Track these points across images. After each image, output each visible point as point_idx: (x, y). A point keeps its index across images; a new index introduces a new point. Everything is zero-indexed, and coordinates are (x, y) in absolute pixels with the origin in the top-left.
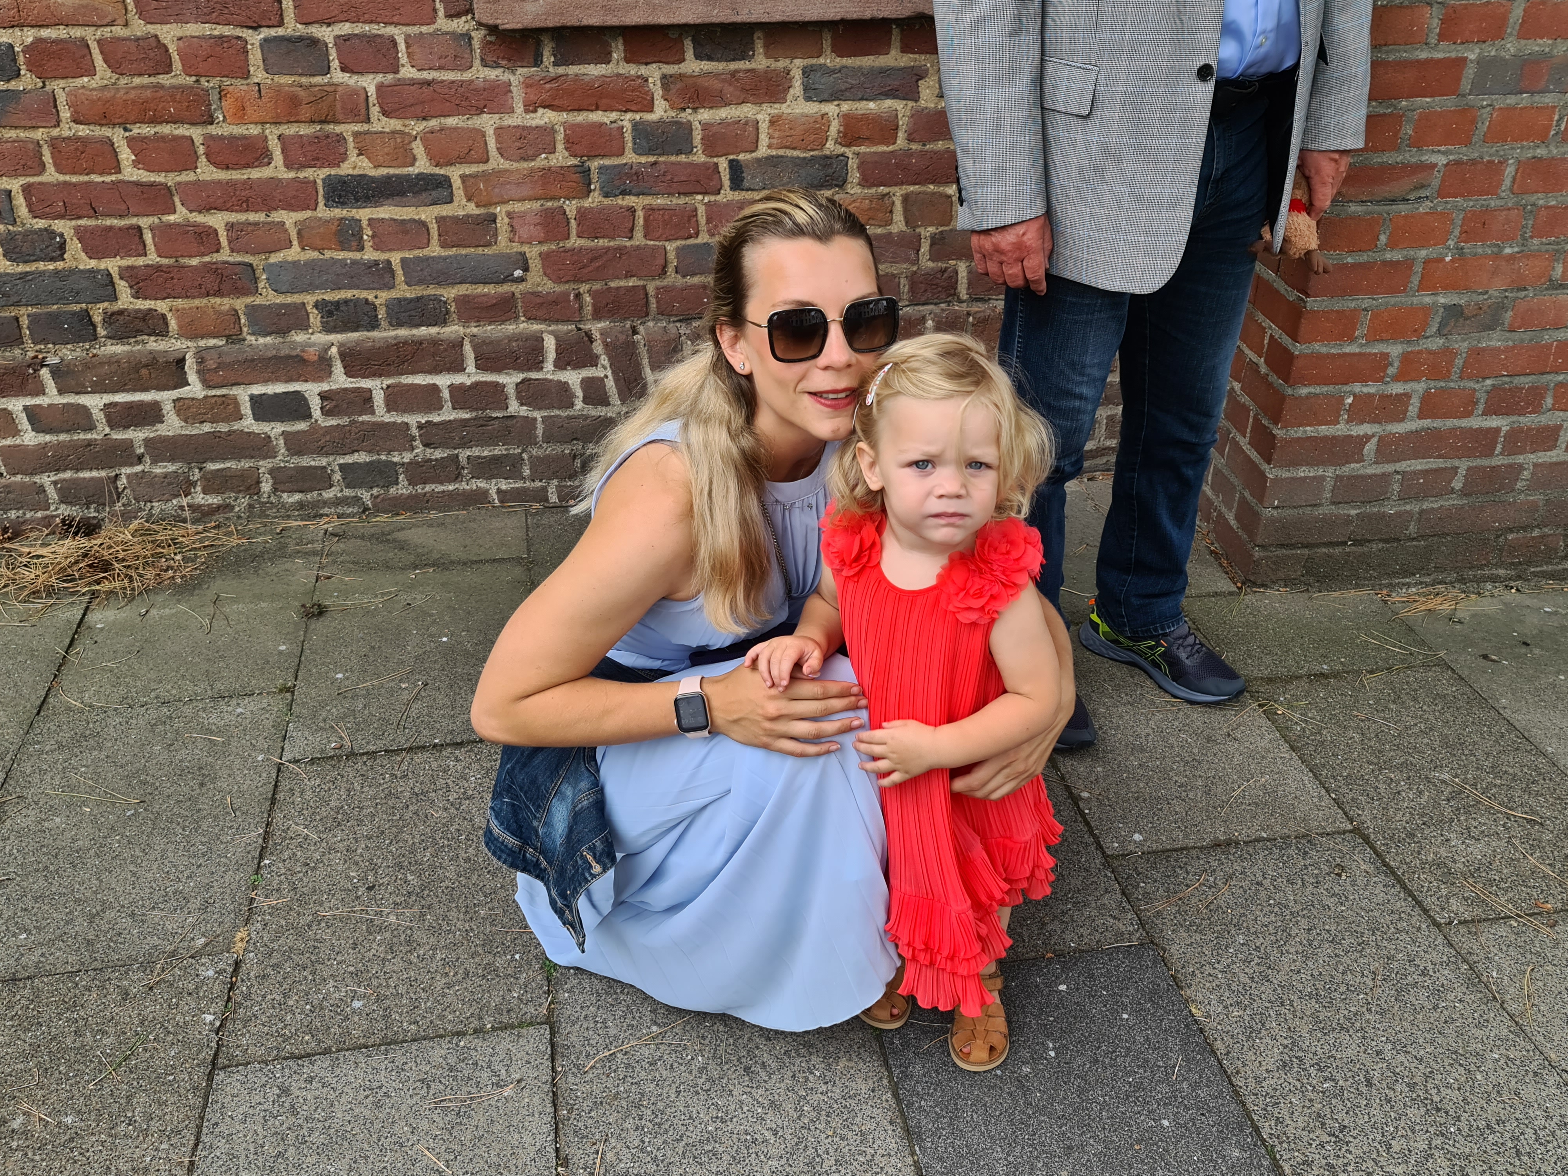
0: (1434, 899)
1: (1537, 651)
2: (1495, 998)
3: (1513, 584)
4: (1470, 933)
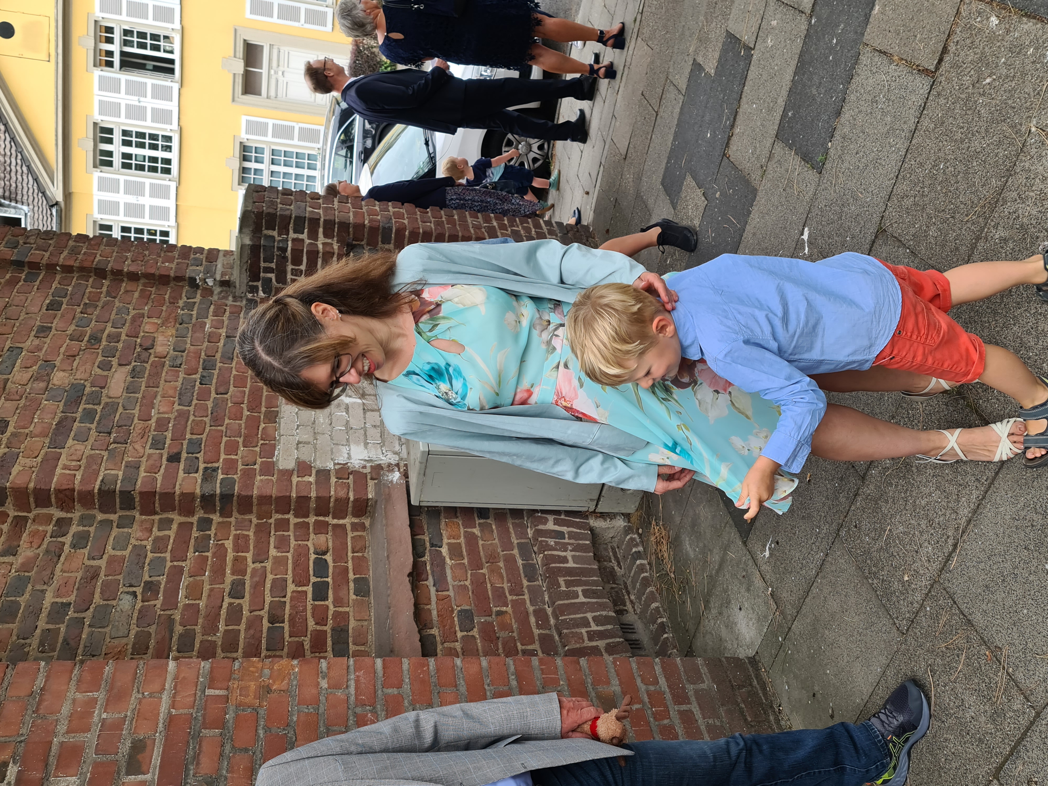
1: (817, 688)
3: (777, 710)
4: (1032, 694)
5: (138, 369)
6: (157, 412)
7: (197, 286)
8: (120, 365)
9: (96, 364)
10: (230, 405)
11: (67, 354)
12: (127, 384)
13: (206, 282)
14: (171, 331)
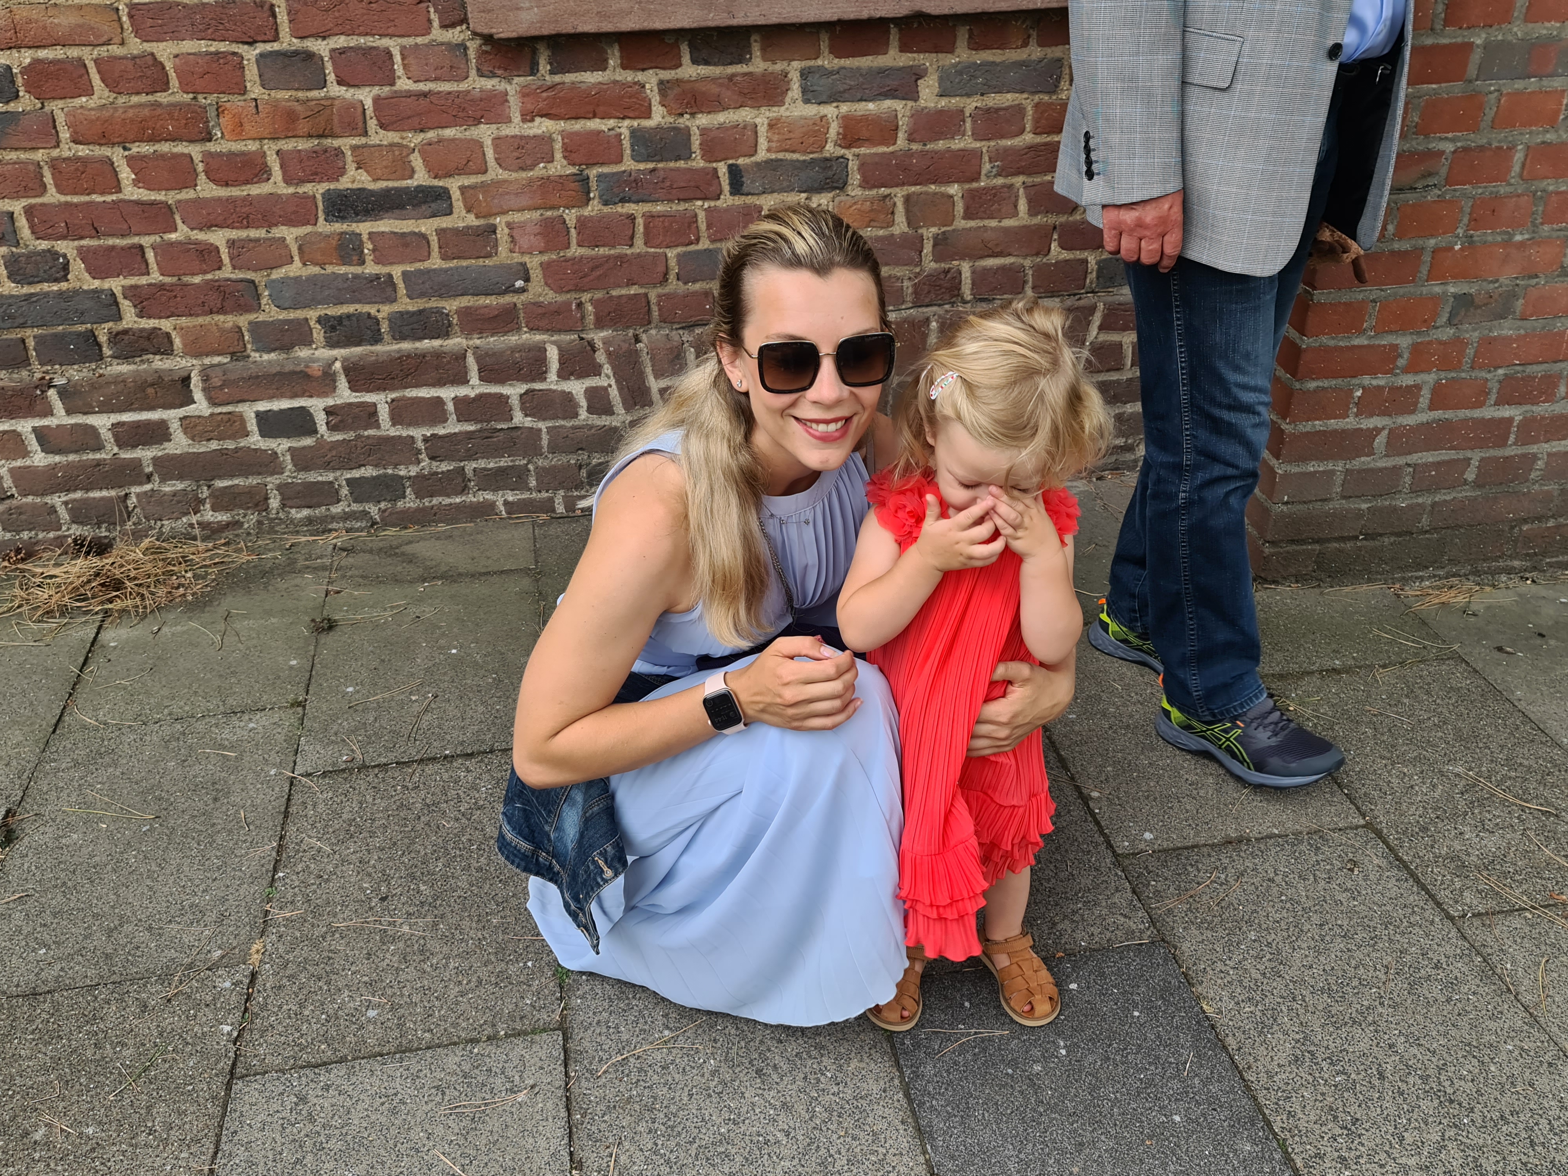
0: (1447, 892)
1: (1552, 642)
2: (1509, 990)
3: (1528, 575)
4: (1484, 925)
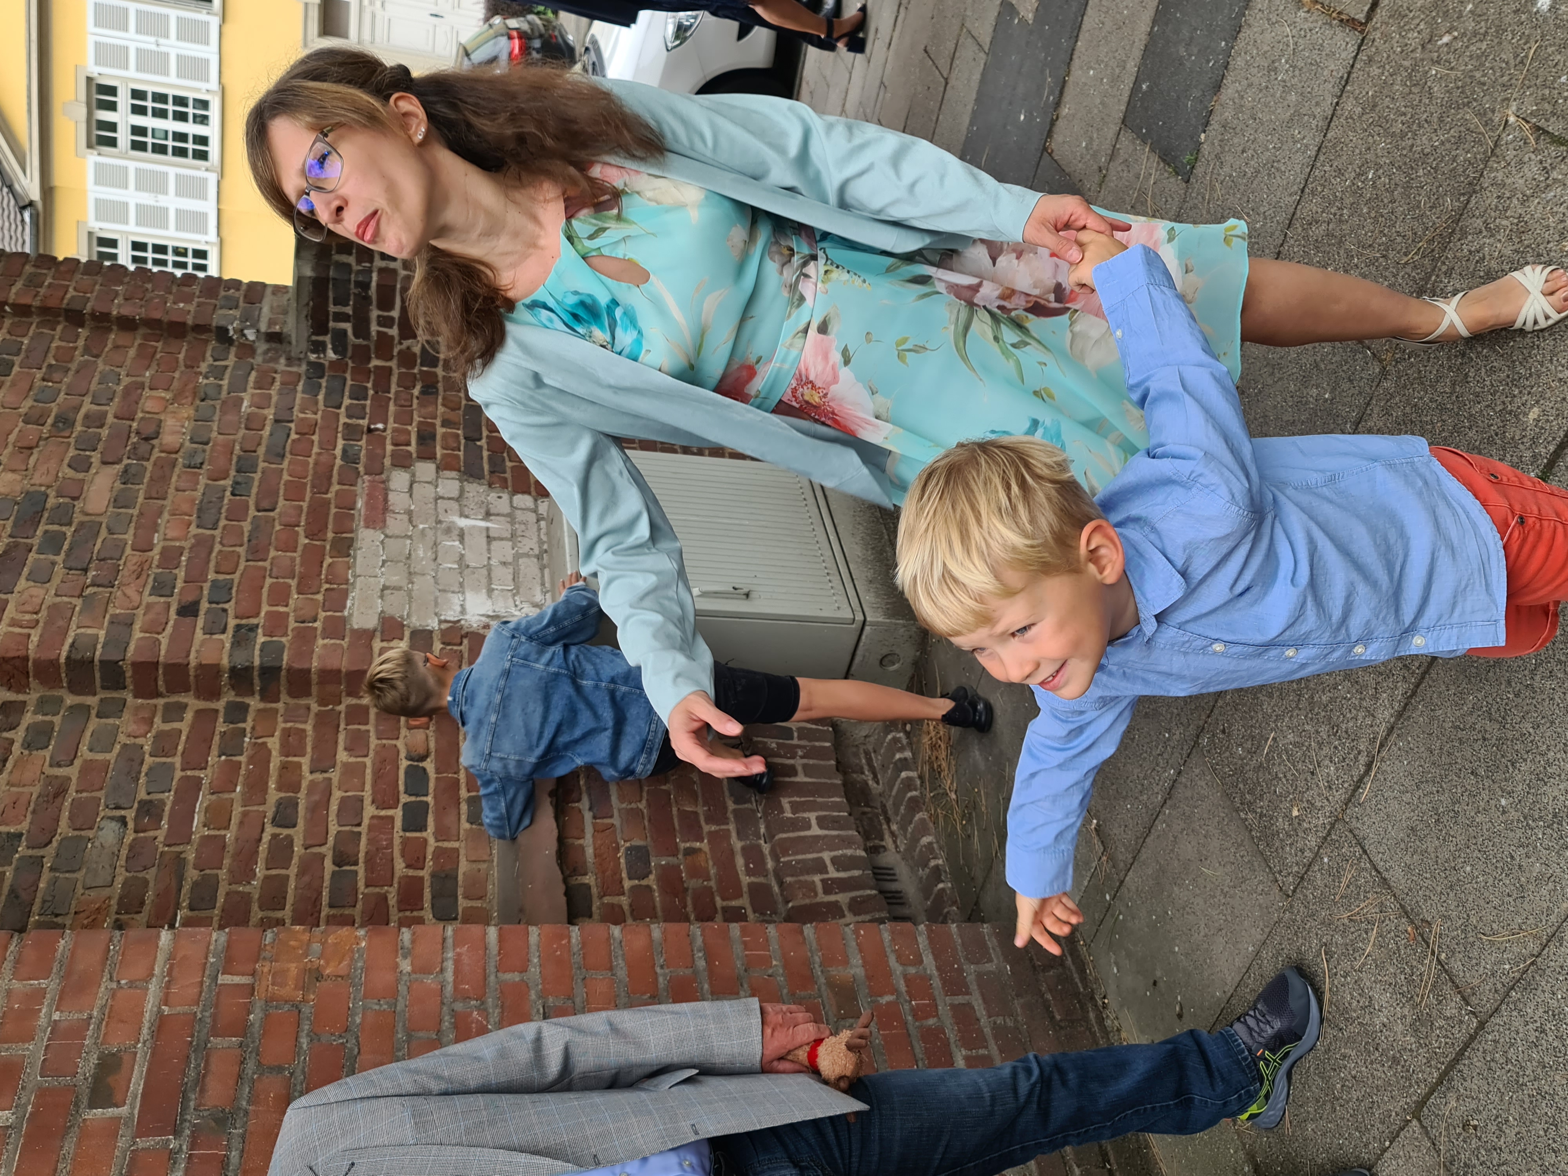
0: (1455, 1031)
1: (1158, 973)
2: (1532, 963)
3: (1100, 1003)
4: (1474, 994)
5: (133, 470)
6: (162, 537)
7: (230, 341)
8: (105, 463)
9: (66, 461)
10: (278, 527)
11: (19, 444)
12: (114, 494)
13: (244, 335)
14: (187, 411)
